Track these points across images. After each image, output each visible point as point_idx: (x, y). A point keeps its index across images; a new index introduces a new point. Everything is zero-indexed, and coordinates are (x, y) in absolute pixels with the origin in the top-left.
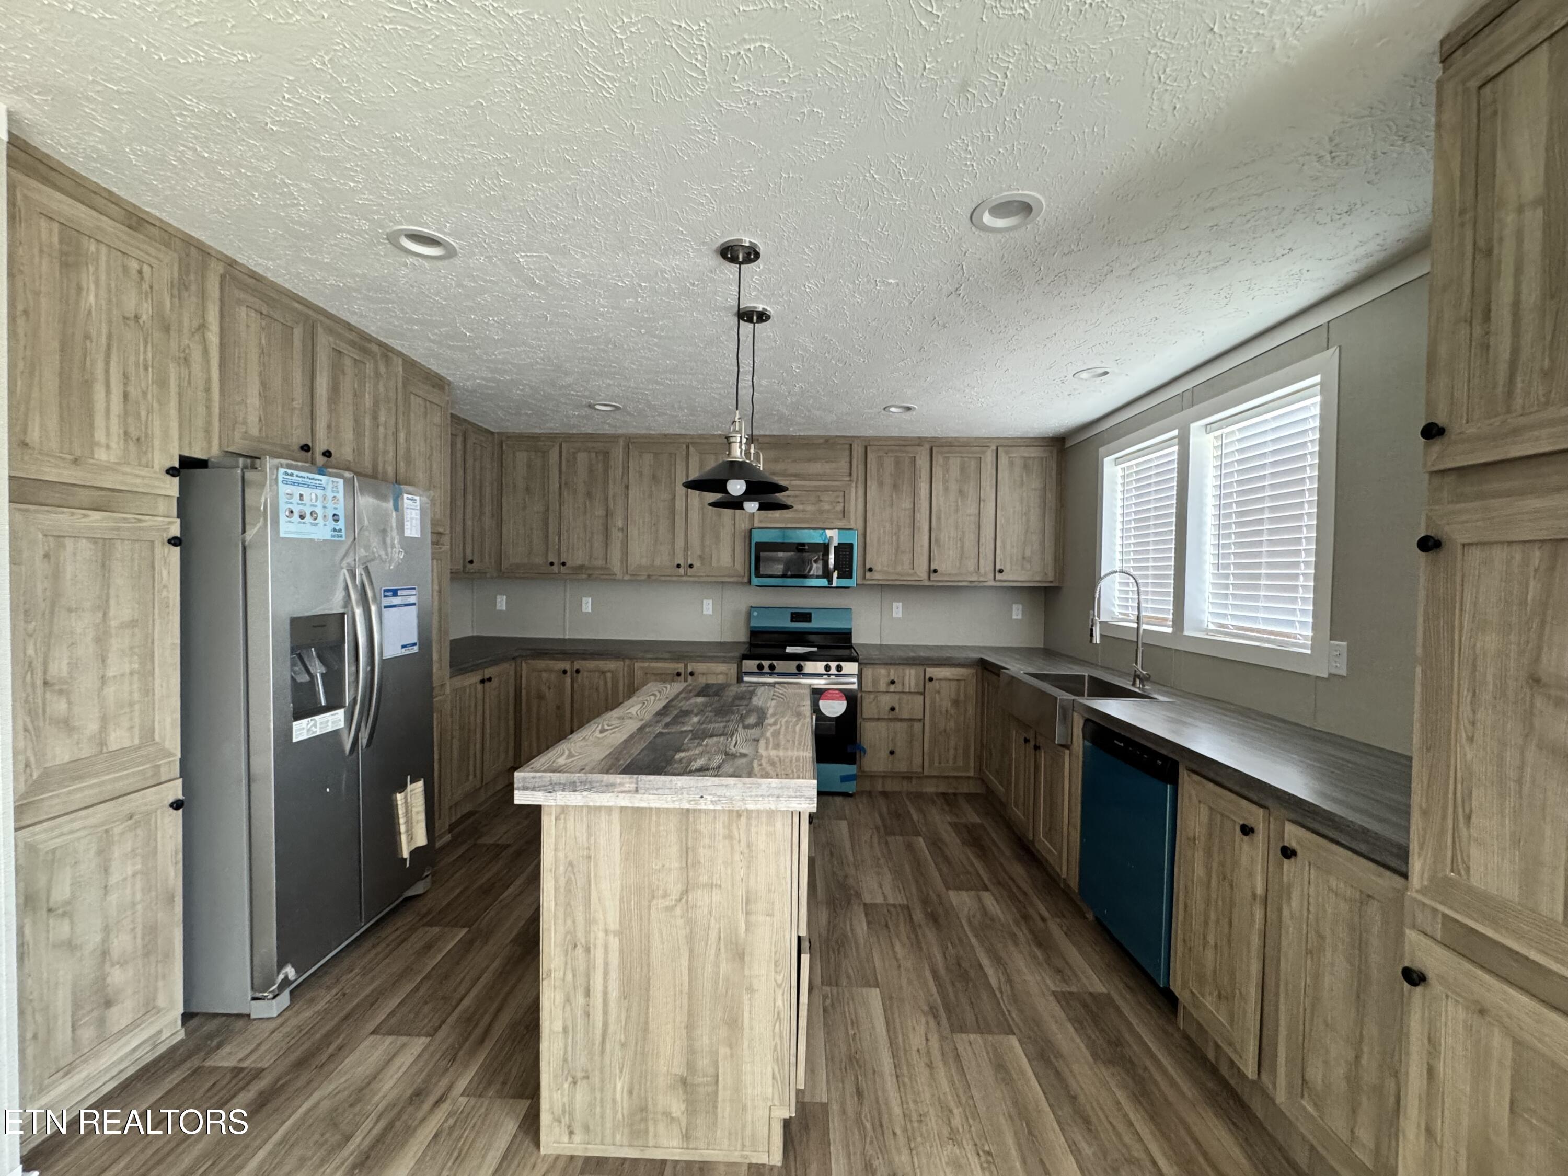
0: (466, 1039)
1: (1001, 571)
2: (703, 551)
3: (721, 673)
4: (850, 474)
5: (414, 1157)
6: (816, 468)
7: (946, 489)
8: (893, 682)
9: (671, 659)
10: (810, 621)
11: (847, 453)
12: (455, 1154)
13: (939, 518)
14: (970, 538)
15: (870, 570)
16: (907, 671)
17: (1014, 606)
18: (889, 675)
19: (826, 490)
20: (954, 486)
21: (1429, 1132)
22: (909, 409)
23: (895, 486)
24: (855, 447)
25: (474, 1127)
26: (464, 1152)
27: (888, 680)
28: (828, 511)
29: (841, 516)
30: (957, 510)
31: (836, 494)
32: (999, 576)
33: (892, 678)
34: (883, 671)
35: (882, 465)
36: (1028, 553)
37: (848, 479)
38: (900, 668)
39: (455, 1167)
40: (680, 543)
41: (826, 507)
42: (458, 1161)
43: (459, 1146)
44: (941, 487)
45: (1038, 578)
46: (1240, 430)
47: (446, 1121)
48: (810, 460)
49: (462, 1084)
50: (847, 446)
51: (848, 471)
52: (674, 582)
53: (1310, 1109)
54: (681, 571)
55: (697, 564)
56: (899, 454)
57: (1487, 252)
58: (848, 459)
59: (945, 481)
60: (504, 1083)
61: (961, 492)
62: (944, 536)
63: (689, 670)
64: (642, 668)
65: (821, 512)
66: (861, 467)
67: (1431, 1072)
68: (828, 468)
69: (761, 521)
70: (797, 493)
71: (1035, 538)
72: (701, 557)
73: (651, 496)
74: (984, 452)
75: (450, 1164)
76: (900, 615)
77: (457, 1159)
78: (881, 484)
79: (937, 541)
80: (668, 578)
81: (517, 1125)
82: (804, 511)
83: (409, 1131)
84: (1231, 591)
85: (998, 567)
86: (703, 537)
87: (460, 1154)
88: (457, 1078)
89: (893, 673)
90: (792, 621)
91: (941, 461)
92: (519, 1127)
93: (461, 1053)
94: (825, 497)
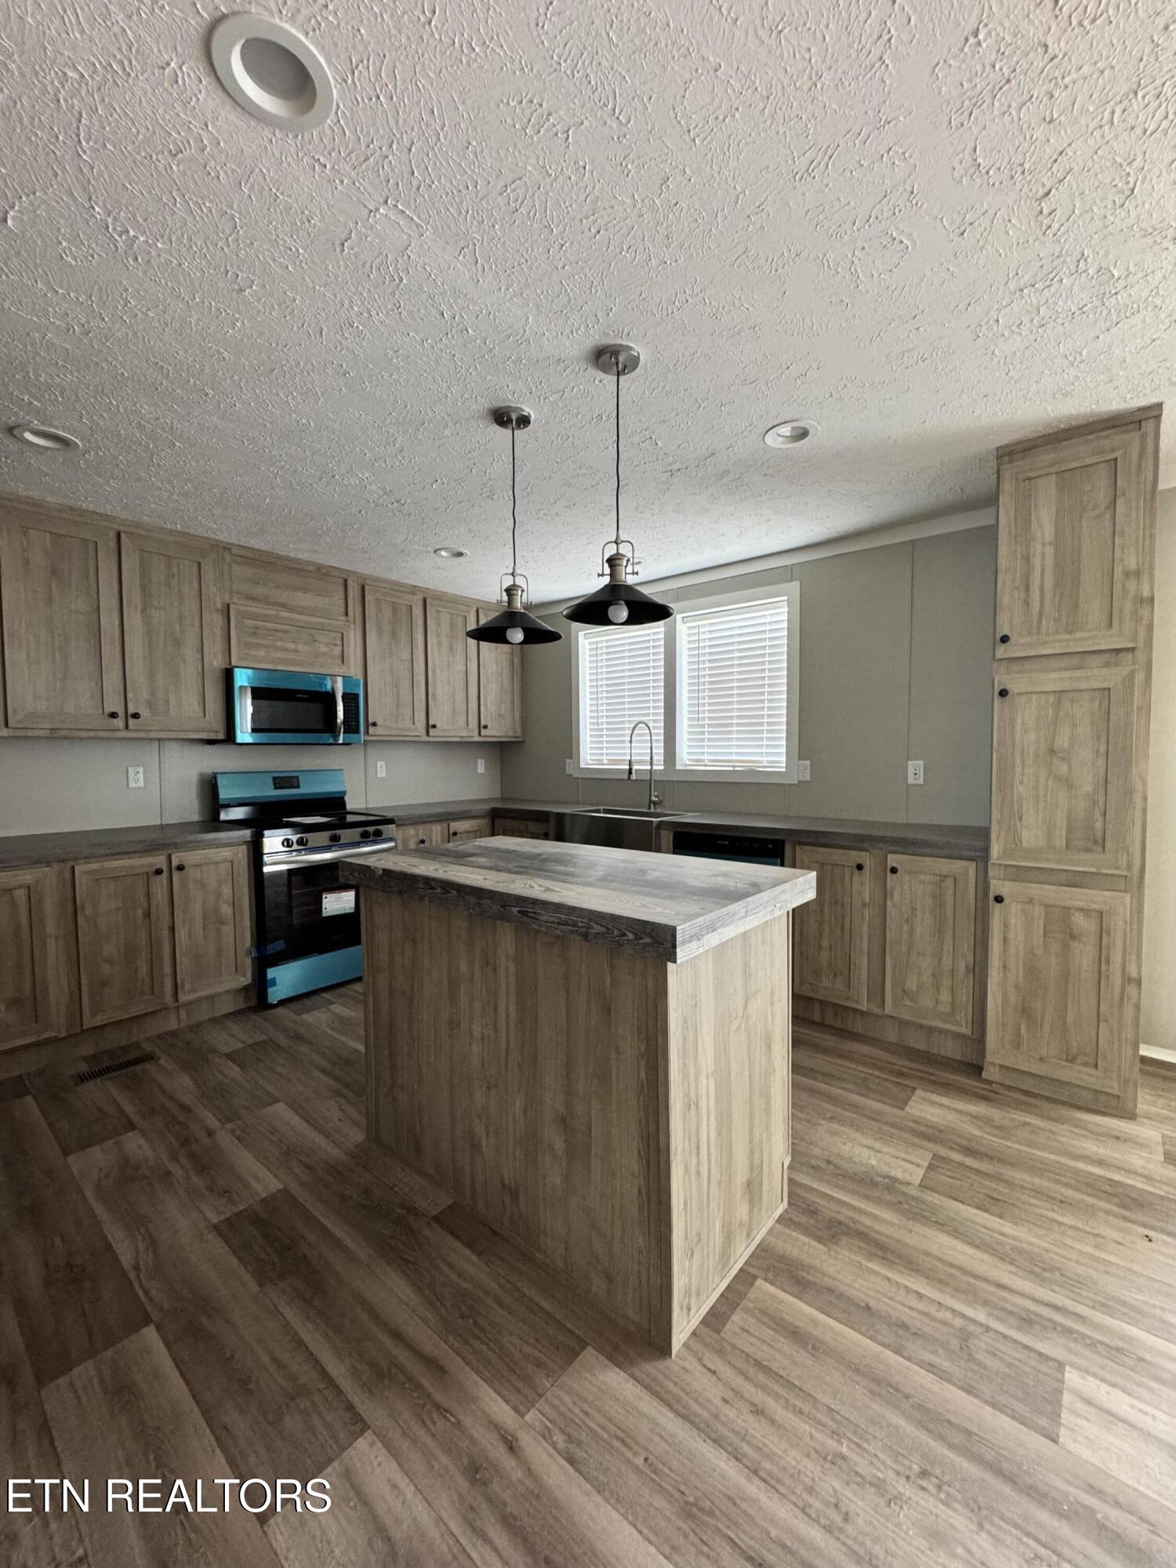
0: (418, 1386)
1: (485, 727)
2: (153, 694)
3: (225, 861)
4: (347, 614)
5: (587, 1494)
6: (306, 600)
7: (439, 644)
8: (423, 842)
9: (145, 851)
10: (298, 787)
11: (341, 589)
12: (617, 1444)
13: (434, 672)
14: (460, 695)
15: (374, 724)
16: (434, 827)
17: (479, 761)
18: (417, 835)
19: (322, 628)
20: (445, 641)
21: (1005, 967)
22: (460, 554)
23: (394, 634)
24: (350, 583)
25: (587, 1414)
26: (619, 1433)
27: (416, 840)
28: (325, 654)
29: (340, 661)
30: (449, 667)
31: (333, 634)
32: (483, 732)
33: (421, 838)
34: (411, 831)
35: (380, 611)
36: (503, 711)
37: (344, 618)
38: (427, 826)
39: (636, 1447)
40: (112, 680)
41: (323, 649)
42: (629, 1441)
43: (605, 1436)
44: (435, 641)
45: (510, 734)
46: (710, 624)
47: (554, 1445)
48: (296, 589)
49: (500, 1409)
50: (342, 581)
51: (343, 610)
52: (102, 739)
53: (909, 1003)
54: (119, 723)
55: (145, 713)
56: (395, 600)
57: (1027, 559)
58: (342, 595)
59: (438, 636)
60: (539, 1364)
61: (451, 648)
62: (439, 693)
63: (175, 862)
64: (89, 872)
65: (317, 655)
66: (359, 609)
67: (1005, 940)
68: (319, 602)
69: (240, 659)
70: (287, 627)
71: (507, 697)
72: (150, 705)
73: (50, 601)
74: (469, 612)
75: (629, 1454)
76: (384, 775)
77: (623, 1441)
78: (380, 630)
79: (434, 696)
80: (92, 734)
81: (617, 1370)
82: (295, 651)
83: (538, 1493)
84: (706, 736)
85: (483, 723)
86: (151, 676)
87: (617, 1437)
88: (484, 1412)
89: (421, 831)
90: (276, 788)
91: (434, 613)
92: (620, 1368)
93: (439, 1397)
94: (321, 637)
